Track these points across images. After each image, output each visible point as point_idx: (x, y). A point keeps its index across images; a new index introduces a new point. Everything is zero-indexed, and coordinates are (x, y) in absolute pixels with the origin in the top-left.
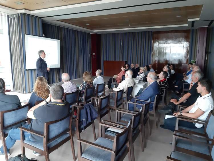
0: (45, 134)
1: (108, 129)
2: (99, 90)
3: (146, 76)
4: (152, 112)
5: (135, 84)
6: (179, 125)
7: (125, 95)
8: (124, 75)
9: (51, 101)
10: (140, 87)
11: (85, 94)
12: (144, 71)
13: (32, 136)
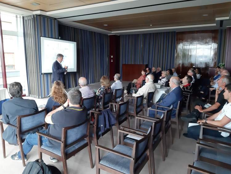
0: (63, 139)
1: (127, 136)
2: (117, 96)
3: (169, 81)
4: (175, 119)
5: (156, 89)
6: (203, 134)
7: (145, 101)
8: (144, 79)
9: (68, 105)
10: (162, 92)
11: (103, 100)
12: (166, 75)
13: (49, 141)
